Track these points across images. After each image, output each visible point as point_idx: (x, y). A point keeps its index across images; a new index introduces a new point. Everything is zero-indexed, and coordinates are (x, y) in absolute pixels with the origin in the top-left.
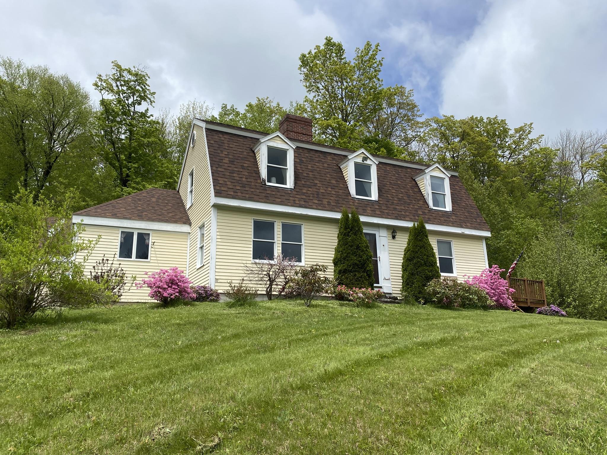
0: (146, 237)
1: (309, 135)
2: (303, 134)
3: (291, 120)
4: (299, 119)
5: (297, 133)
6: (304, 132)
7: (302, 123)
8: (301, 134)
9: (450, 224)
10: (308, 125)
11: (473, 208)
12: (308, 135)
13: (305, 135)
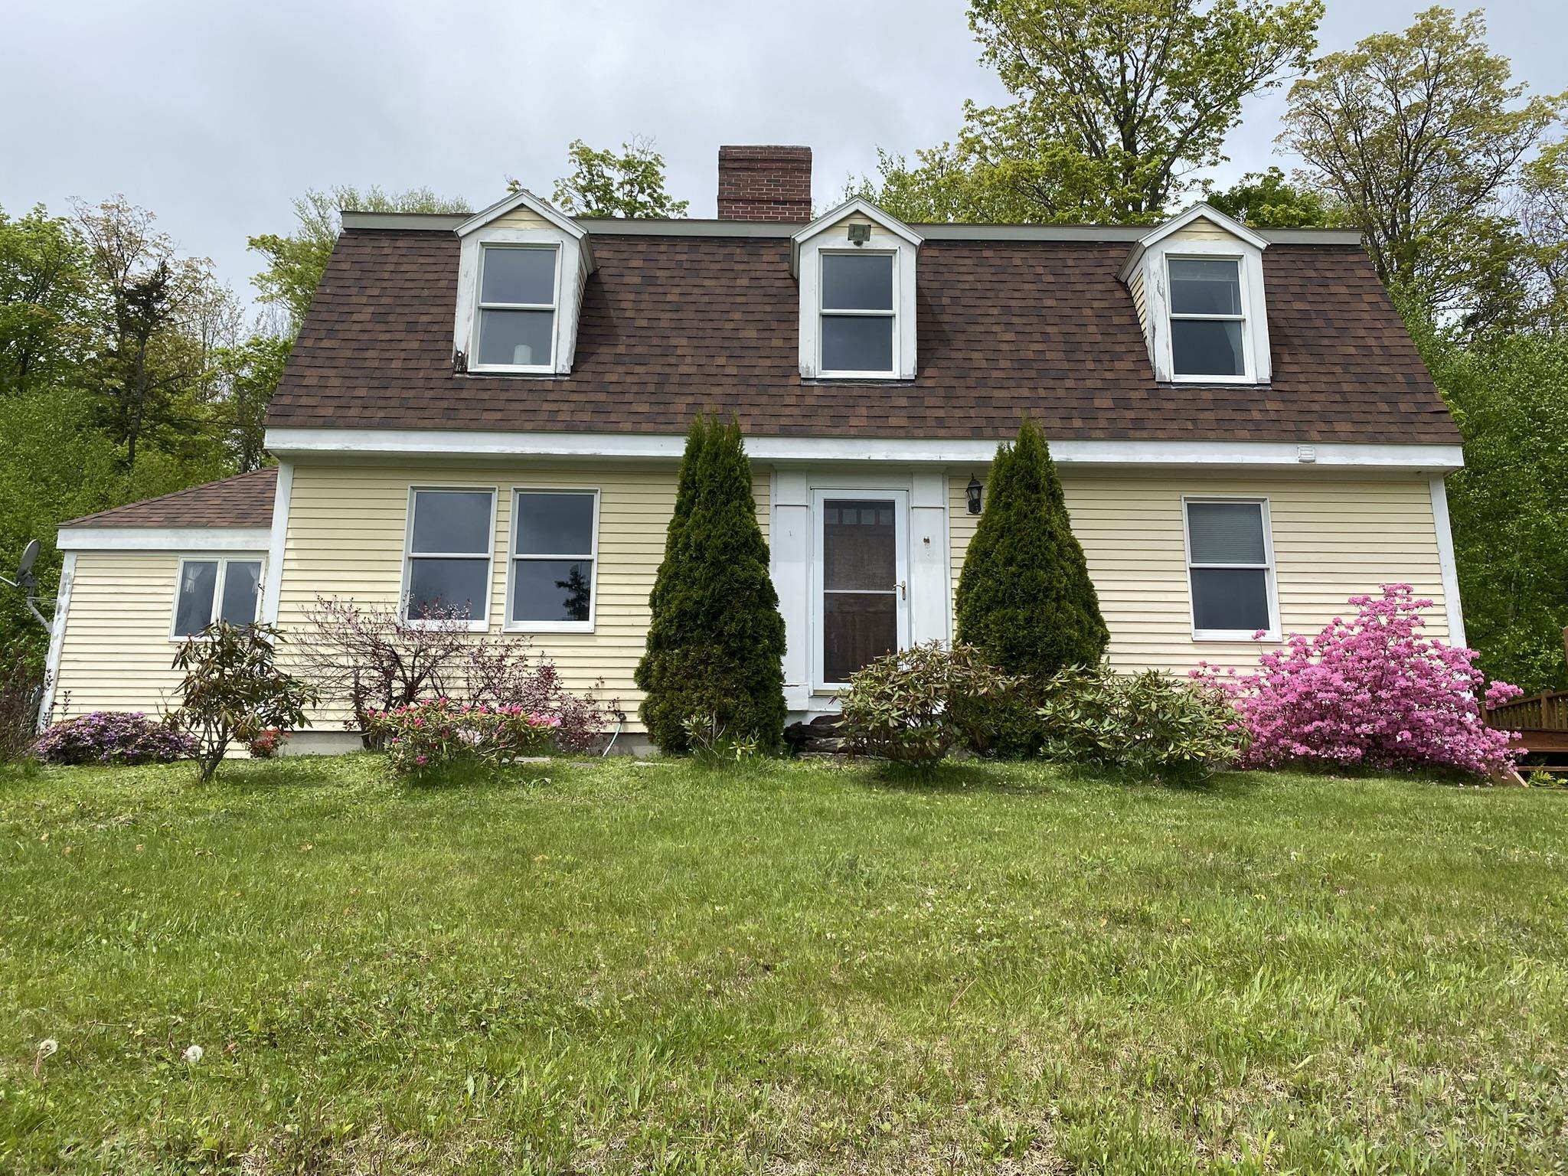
0: (253, 574)
1: (799, 202)
2: (776, 202)
3: (736, 165)
4: (765, 155)
5: (753, 201)
6: (780, 193)
7: (774, 166)
8: (768, 201)
9: (1245, 434)
10: (794, 170)
11: (1395, 360)
12: (793, 202)
13: (784, 202)
